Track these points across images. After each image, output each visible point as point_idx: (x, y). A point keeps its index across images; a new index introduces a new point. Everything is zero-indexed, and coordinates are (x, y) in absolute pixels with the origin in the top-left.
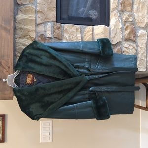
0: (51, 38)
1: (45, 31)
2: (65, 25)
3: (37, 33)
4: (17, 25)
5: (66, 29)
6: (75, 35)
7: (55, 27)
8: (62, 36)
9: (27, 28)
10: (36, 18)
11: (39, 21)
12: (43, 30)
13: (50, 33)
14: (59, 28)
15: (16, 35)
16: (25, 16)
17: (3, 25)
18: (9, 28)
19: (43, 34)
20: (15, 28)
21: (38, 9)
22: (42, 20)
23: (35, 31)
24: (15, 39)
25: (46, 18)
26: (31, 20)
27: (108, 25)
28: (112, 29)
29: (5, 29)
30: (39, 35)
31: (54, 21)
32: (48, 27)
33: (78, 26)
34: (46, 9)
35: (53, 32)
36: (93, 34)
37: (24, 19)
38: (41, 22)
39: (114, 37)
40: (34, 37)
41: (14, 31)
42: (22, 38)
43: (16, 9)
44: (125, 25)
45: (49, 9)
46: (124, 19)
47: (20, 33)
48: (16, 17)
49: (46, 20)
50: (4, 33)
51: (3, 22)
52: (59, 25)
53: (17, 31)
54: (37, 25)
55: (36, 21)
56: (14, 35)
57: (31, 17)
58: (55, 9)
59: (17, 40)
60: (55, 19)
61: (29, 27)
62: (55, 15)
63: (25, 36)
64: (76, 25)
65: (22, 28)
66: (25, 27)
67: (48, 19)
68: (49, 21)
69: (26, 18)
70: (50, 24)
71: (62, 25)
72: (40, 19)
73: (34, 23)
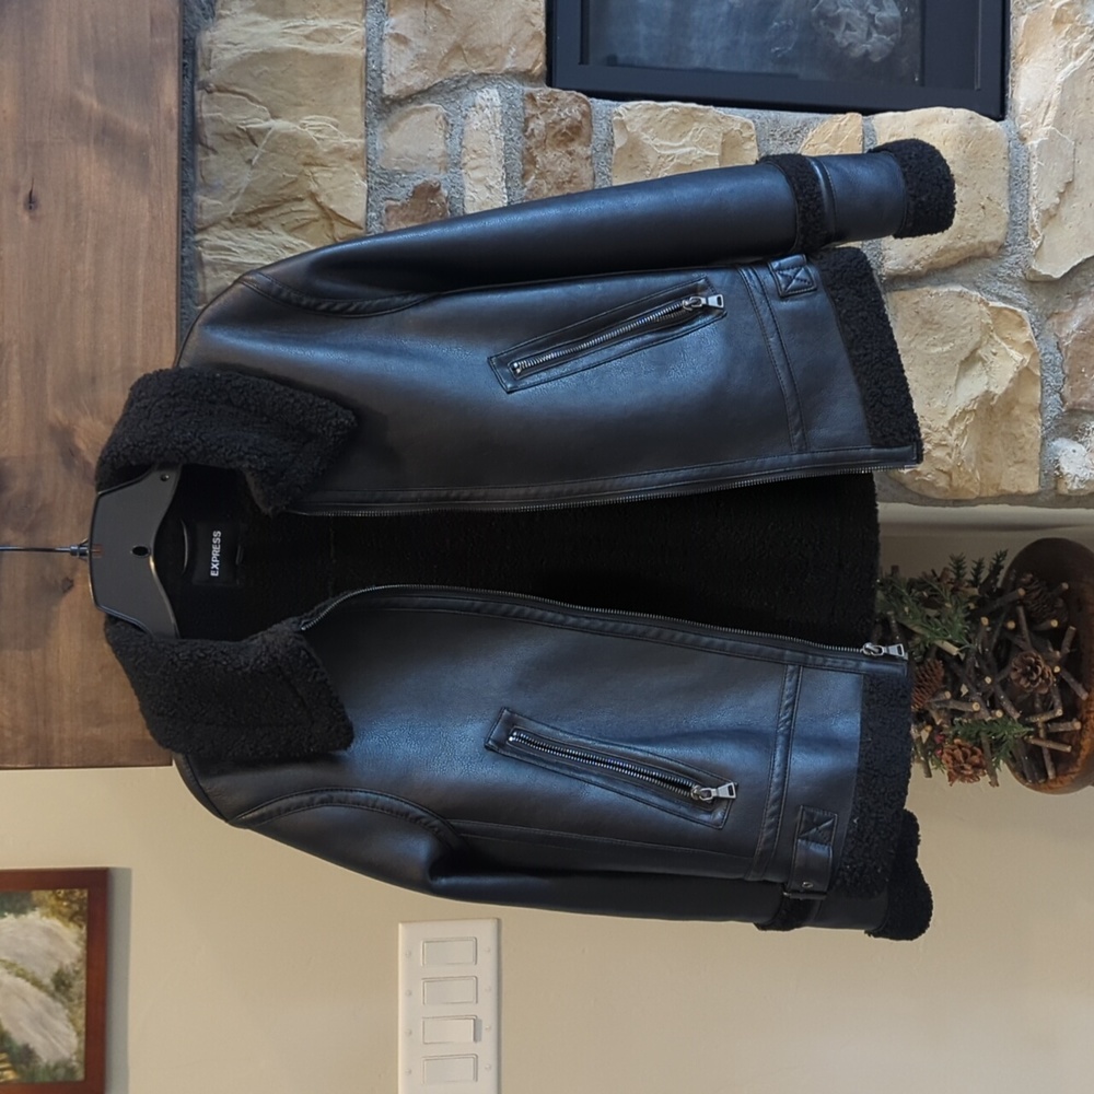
1: (454, 163)
2: (622, 107)
3: (380, 179)
4: (206, 110)
5: (634, 147)
7: (538, 125)
9: (291, 138)
10: (372, 43)
11: (400, 72)
12: (438, 148)
13: (495, 175)
14: (572, 134)
15: (199, 198)
16: (276, 26)
17: (90, 101)
18: (133, 124)
19: (428, 192)
20: (191, 135)
22: (422, 61)
23: (366, 159)
24: (188, 228)
25: (456, 49)
26: (333, 66)
27: (998, 108)
28: (1033, 143)
29: (109, 137)
30: (402, 193)
31: (525, 76)
32: (476, 121)
33: (738, 118)
35: (523, 162)
37: (271, 56)
38: (416, 81)
39: (1050, 216)
40: (358, 216)
41: (187, 163)
42: (251, 218)
47: (232, 177)
48: (205, 38)
49: (457, 66)
50: (92, 173)
51: (88, 79)
52: (569, 105)
53: (211, 164)
54: (385, 107)
55: (371, 75)
56: (185, 191)
57: (327, 35)
59: (211, 238)
60: (533, 57)
61: (310, 125)
62: (540, 22)
63: (274, 205)
64: (721, 111)
65: (252, 137)
66: (280, 125)
67: (477, 52)
68: (484, 78)
69: (285, 44)
70: (490, 96)
71: (599, 105)
72: (408, 55)
73: (356, 91)
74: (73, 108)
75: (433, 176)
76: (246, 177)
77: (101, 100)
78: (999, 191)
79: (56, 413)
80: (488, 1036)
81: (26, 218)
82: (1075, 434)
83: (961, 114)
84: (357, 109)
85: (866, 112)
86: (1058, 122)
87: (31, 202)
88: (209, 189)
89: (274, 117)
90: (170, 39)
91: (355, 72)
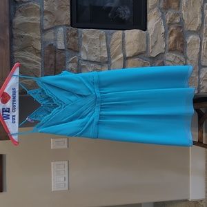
0: (63, 50)
3: (43, 43)
5: (85, 37)
7: (69, 34)
11: (46, 25)
12: (53, 38)
13: (62, 42)
16: (25, 18)
19: (51, 45)
21: (45, 8)
23: (41, 40)
25: (56, 21)
30: (47, 45)
34: (55, 8)
35: (67, 40)
36: (123, 42)
38: (49, 27)
40: (40, 49)
43: (12, 9)
44: (169, 29)
45: (60, 7)
46: (168, 19)
49: (56, 24)
52: (74, 30)
57: (34, 19)
58: (69, 7)
60: (69, 22)
62: (69, 17)
65: (22, 37)
66: (26, 34)
68: (60, 26)
69: (27, 21)
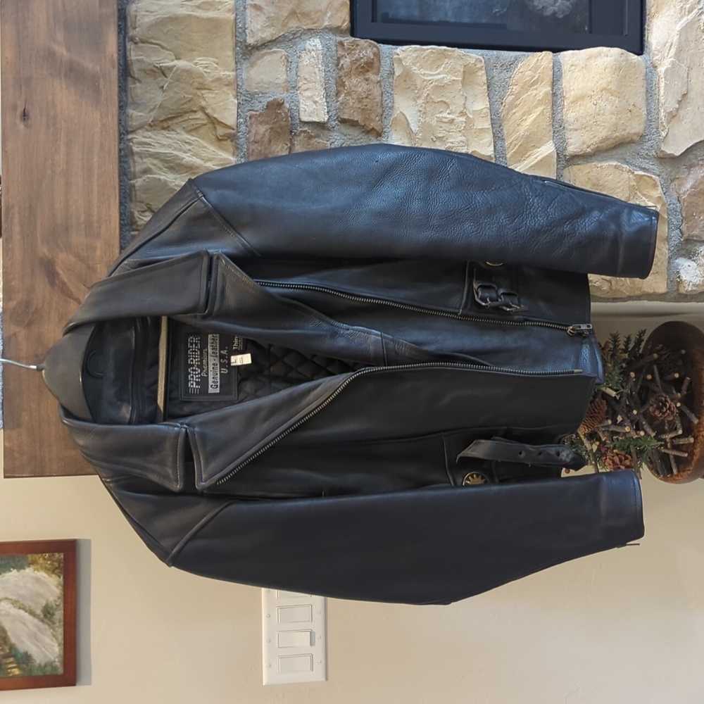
1: (292, 87)
2: (399, 49)
4: (133, 56)
6: (457, 106)
8: (385, 110)
9: (188, 72)
10: (237, 11)
14: (368, 67)
15: (130, 111)
17: (61, 51)
18: (89, 64)
20: (125, 71)
22: (271, 21)
24: (124, 131)
26: (215, 24)
27: (639, 47)
28: (661, 70)
29: (74, 74)
31: (337, 30)
32: (306, 60)
33: (474, 55)
37: (174, 19)
39: (672, 116)
41: (123, 89)
42: (163, 123)
47: (150, 96)
48: (132, 8)
50: (63, 97)
51: (60, 36)
53: (137, 89)
54: (248, 51)
55: (239, 31)
56: (122, 108)
59: (138, 137)
61: (200, 64)
63: (179, 115)
64: (462, 51)
67: (306, 15)
70: (315, 43)
71: (385, 48)
72: (262, 18)
73: (229, 41)
74: (51, 54)
75: (280, 95)
76: (159, 98)
77: (69, 50)
78: (640, 100)
79: (43, 250)
80: (319, 642)
81: (22, 126)
82: (690, 255)
83: (615, 51)
84: (230, 53)
85: (556, 50)
86: (677, 55)
87: (25, 116)
88: (136, 105)
89: (178, 58)
90: (112, 10)
91: (229, 30)
